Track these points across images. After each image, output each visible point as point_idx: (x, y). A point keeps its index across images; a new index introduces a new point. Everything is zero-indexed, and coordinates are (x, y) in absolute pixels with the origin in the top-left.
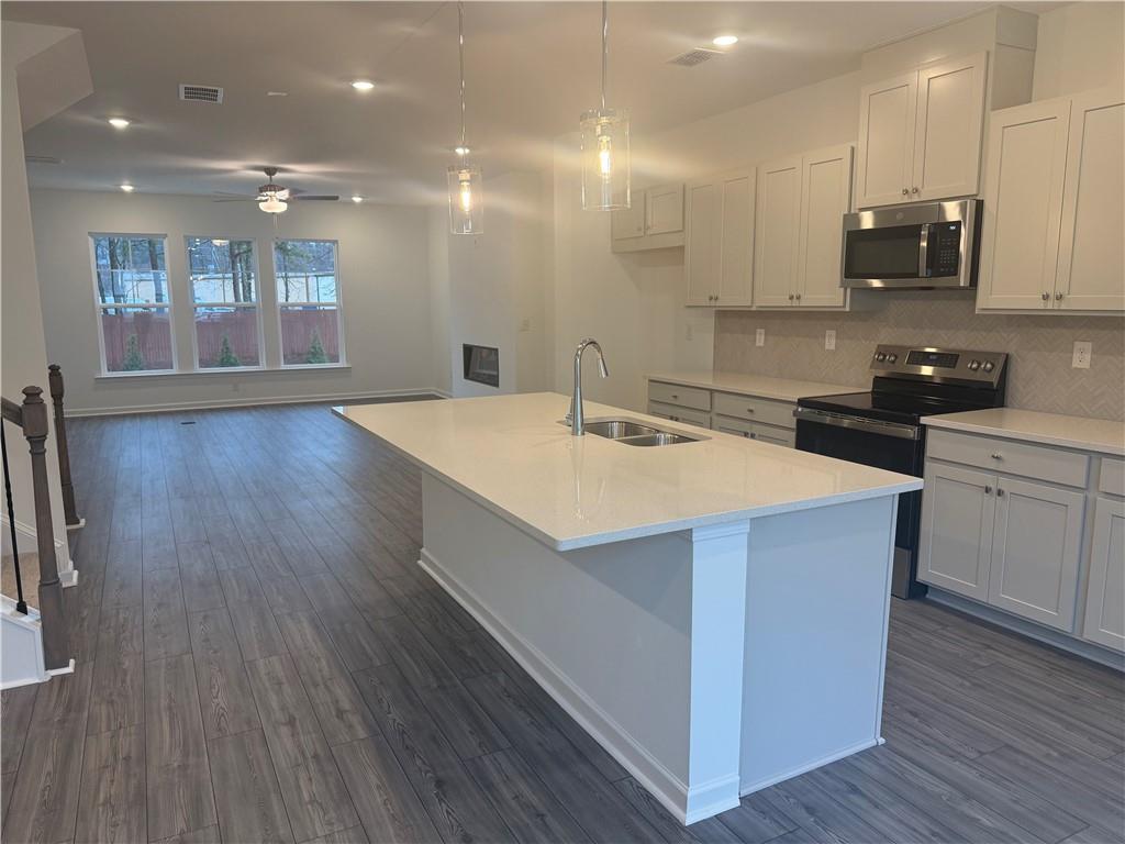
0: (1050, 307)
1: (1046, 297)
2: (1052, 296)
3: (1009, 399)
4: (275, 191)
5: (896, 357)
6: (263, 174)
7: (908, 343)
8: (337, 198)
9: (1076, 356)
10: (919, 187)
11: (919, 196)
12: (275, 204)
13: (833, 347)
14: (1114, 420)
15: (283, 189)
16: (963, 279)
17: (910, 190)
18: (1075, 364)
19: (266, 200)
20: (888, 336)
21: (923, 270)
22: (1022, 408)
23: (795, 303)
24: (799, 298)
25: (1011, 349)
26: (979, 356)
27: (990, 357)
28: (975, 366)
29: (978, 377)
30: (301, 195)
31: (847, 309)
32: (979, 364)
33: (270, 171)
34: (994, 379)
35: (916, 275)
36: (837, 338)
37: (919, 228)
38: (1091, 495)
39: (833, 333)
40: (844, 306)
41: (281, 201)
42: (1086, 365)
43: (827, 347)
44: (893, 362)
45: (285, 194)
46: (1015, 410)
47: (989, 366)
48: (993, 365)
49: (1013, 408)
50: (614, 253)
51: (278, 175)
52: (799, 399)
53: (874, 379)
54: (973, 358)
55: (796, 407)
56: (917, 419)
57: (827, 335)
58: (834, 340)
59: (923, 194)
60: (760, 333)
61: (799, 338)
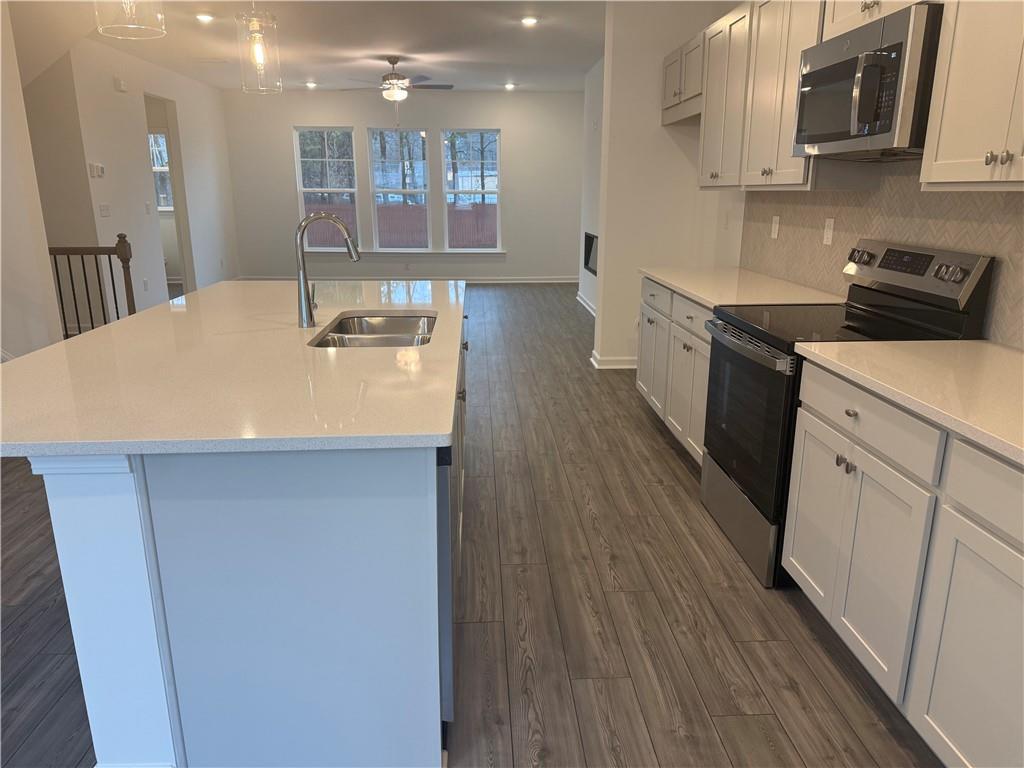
0: (998, 177)
1: (989, 162)
2: (999, 157)
4: (399, 79)
5: (871, 257)
6: (386, 64)
8: (451, 87)
11: (880, 10)
12: (396, 92)
15: (404, 78)
16: (900, 138)
19: (388, 89)
23: (768, 180)
24: (770, 172)
30: (421, 83)
31: (809, 188)
33: (393, 60)
34: (962, 294)
35: (845, 135)
36: (834, 229)
39: (832, 222)
40: (806, 183)
41: (402, 89)
43: (825, 243)
44: (868, 264)
45: (406, 82)
47: (961, 275)
48: (967, 273)
50: (664, 125)
51: (400, 64)
52: (715, 307)
53: (850, 287)
54: (941, 262)
55: (711, 316)
56: (792, 345)
57: (826, 226)
58: (832, 232)
59: (883, 7)
60: (776, 222)
61: (805, 229)
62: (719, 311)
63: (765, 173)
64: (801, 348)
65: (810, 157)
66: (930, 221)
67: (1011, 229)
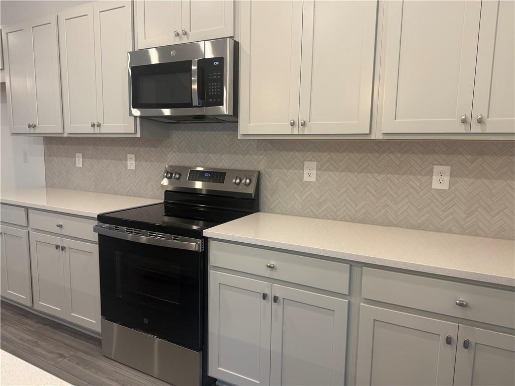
0: (296, 132)
1: (293, 124)
2: (297, 123)
3: (262, 206)
5: (180, 175)
7: (187, 164)
9: (306, 172)
10: (188, 31)
11: (188, 39)
13: (133, 168)
16: (225, 109)
17: (180, 33)
18: (306, 178)
20: (174, 159)
21: (195, 102)
22: (271, 211)
23: (97, 130)
24: (99, 125)
25: (261, 168)
26: (240, 174)
27: (247, 174)
28: (238, 181)
29: (241, 189)
31: (138, 135)
32: (241, 180)
34: (251, 190)
35: (190, 105)
36: (136, 160)
37: (190, 63)
38: (353, 300)
39: (133, 156)
40: (136, 133)
42: (313, 179)
44: (178, 179)
46: (266, 214)
47: (248, 181)
48: (250, 180)
49: (265, 212)
52: (98, 215)
53: (165, 192)
54: (236, 175)
55: (96, 223)
56: (201, 233)
57: (128, 158)
58: (134, 162)
59: (190, 37)
60: (79, 157)
61: (108, 161)
62: (102, 218)
63: (93, 125)
64: (207, 232)
65: (136, 117)
66: (210, 155)
67: (263, 158)
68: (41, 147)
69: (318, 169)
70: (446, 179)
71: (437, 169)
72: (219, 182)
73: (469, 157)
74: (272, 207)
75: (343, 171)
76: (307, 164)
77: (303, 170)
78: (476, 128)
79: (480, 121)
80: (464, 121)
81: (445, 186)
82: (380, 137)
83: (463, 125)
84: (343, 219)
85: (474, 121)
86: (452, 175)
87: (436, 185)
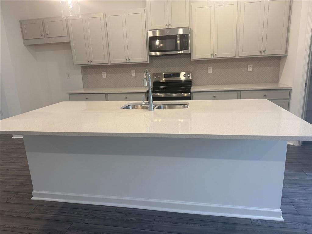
2: (213, 54)
9: (209, 70)
11: (171, 27)
14: (219, 85)
17: (168, 25)
18: (209, 72)
20: (154, 70)
23: (128, 61)
28: (185, 76)
31: (148, 62)
39: (134, 71)
42: (211, 72)
43: (132, 76)
50: (25, 45)
57: (132, 72)
58: (135, 74)
59: (172, 26)
60: (104, 74)
61: (121, 74)
63: (127, 59)
68: (80, 71)
69: (213, 69)
70: (252, 68)
71: (249, 65)
72: (178, 77)
73: (257, 61)
74: (196, 84)
75: (221, 69)
76: (209, 67)
77: (208, 70)
78: (263, 54)
79: (264, 52)
80: (260, 52)
81: (251, 70)
82: (238, 57)
83: (260, 53)
84: (222, 84)
85: (262, 52)
86: (253, 67)
87: (249, 70)
